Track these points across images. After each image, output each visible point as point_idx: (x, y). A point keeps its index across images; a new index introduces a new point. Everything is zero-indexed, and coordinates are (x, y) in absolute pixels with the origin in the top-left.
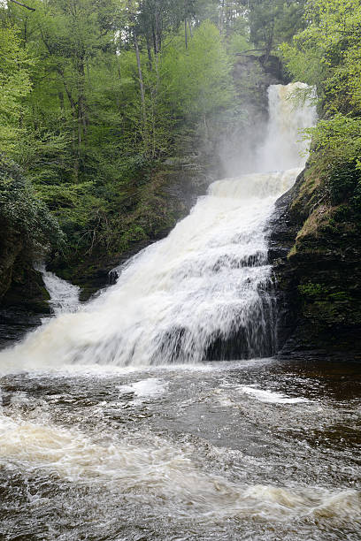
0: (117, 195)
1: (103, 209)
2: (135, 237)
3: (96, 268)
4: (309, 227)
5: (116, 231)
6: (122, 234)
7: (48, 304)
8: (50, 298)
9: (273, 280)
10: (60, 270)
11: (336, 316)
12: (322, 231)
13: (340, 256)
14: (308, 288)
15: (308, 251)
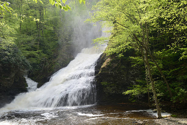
0: (51, 53)
1: (46, 57)
2: (56, 67)
3: (43, 76)
4: (104, 65)
5: (51, 64)
6: (52, 65)
7: (27, 88)
8: (27, 86)
9: (95, 81)
10: (32, 77)
11: (112, 91)
12: (108, 66)
13: (113, 73)
14: (104, 83)
15: (104, 72)
